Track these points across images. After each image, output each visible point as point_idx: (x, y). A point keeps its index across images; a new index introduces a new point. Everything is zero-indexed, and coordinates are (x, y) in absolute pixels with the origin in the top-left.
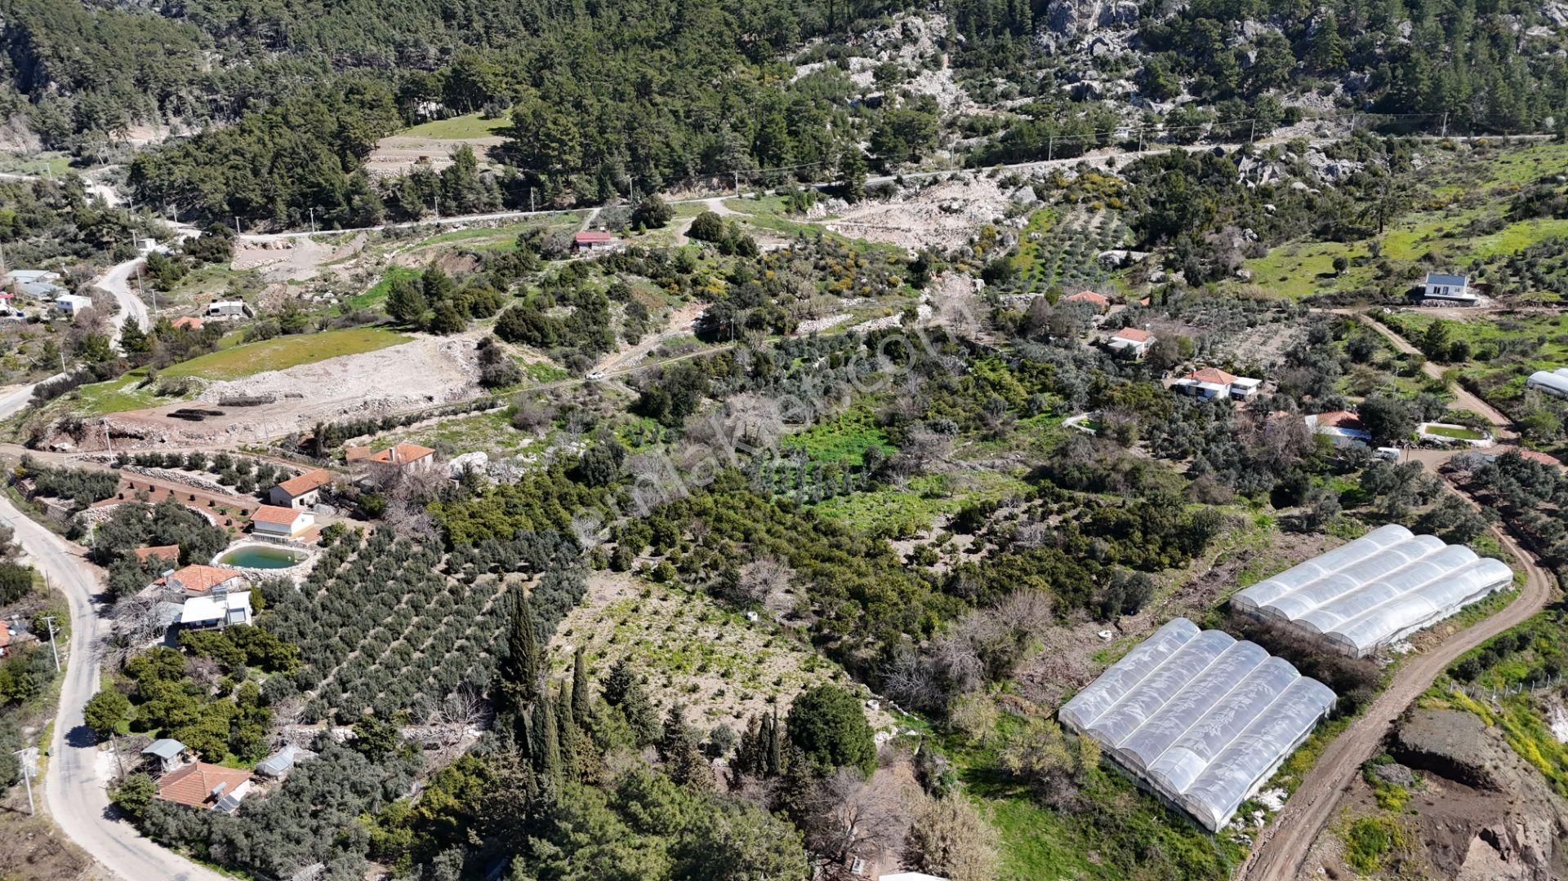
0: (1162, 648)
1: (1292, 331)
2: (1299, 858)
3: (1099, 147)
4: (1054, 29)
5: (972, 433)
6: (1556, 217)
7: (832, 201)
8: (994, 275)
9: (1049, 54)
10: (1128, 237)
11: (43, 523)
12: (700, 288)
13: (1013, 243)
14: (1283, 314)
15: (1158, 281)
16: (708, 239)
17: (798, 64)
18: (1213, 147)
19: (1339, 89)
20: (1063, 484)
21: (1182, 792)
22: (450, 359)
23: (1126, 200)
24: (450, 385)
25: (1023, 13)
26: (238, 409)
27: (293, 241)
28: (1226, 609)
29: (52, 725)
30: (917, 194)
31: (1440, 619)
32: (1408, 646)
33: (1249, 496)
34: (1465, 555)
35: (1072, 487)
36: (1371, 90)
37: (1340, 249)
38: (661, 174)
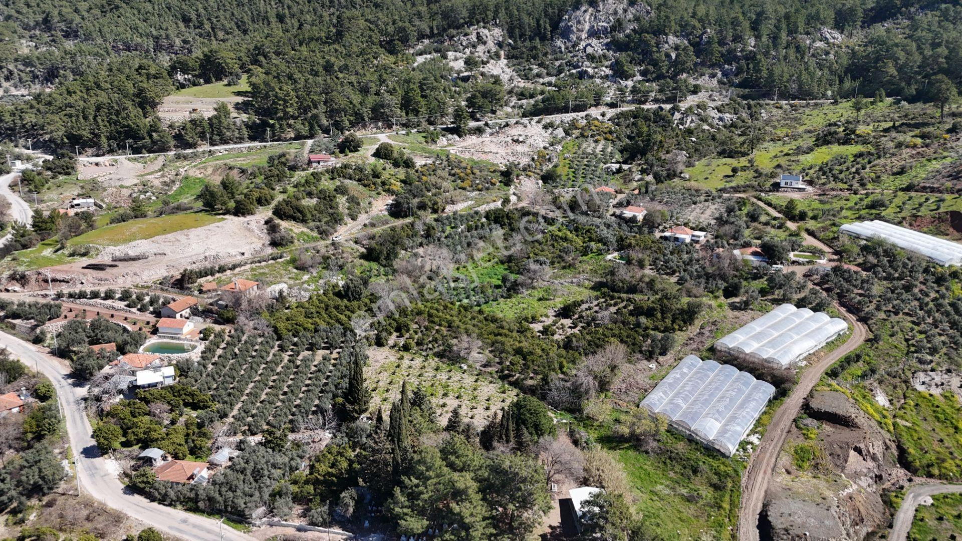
0: (685, 370)
1: (716, 206)
2: (772, 465)
3: (596, 106)
4: (563, 37)
5: (557, 265)
6: (840, 144)
7: (450, 136)
8: (548, 178)
9: (561, 52)
10: (618, 156)
11: (14, 335)
12: (387, 187)
13: (555, 160)
14: (709, 197)
15: (639, 180)
16: (386, 158)
17: (418, 55)
18: (657, 106)
19: (719, 74)
20: (613, 290)
21: (711, 438)
22: (250, 230)
23: (615, 135)
24: (253, 246)
25: (545, 29)
26: (126, 263)
27: (116, 161)
28: (712, 349)
29: (70, 447)
30: (497, 132)
31: (816, 349)
32: (804, 363)
33: (712, 292)
34: (823, 317)
35: (618, 291)
36: (736, 75)
37: (733, 162)
38: (349, 120)
